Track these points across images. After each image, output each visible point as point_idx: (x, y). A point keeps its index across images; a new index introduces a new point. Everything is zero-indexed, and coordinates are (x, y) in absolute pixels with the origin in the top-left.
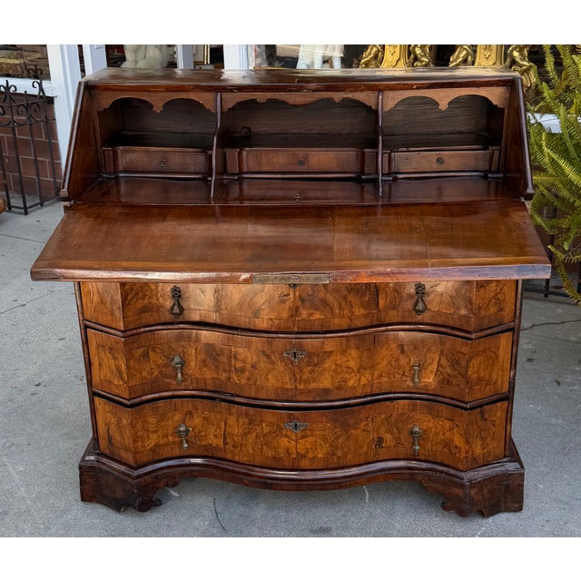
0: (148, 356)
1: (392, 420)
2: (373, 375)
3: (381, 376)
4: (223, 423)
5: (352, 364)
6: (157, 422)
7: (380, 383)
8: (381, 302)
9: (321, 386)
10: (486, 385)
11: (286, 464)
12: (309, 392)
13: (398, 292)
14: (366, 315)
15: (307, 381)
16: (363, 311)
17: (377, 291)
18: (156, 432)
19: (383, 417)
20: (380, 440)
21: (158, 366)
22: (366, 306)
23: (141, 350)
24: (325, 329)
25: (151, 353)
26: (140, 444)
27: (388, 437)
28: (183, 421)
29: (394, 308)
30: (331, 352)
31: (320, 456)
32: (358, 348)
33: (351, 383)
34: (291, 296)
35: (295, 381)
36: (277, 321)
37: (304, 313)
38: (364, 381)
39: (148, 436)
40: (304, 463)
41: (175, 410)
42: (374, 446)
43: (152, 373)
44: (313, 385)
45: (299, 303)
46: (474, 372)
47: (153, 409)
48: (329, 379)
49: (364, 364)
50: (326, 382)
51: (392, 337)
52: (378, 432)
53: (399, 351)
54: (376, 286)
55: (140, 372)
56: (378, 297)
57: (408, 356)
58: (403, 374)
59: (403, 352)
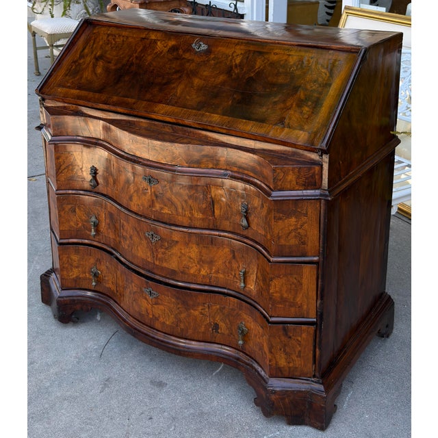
0: (75, 211)
1: (226, 312)
2: (211, 269)
3: (217, 272)
4: (115, 275)
5: (193, 255)
6: (78, 260)
7: (217, 277)
8: (217, 212)
9: (170, 267)
10: (291, 306)
12: (163, 268)
13: (229, 207)
14: (203, 220)
15: (161, 260)
16: (201, 216)
17: (213, 201)
18: (77, 267)
19: (218, 307)
20: (216, 327)
21: (82, 221)
22: (203, 212)
23: (69, 206)
24: (172, 222)
25: (77, 210)
26: (65, 273)
27: (222, 325)
28: (95, 264)
29: (227, 219)
30: (177, 242)
31: (168, 323)
32: (198, 245)
33: (192, 271)
34: (149, 191)
35: (154, 257)
37: (158, 206)
38: (203, 272)
39: (72, 269)
40: (158, 326)
41: (90, 255)
42: (210, 329)
43: (78, 224)
44: (165, 265)
45: (154, 198)
46: (277, 292)
47: (76, 250)
48: (176, 263)
49: (203, 258)
50: (173, 265)
51: (226, 242)
52: (214, 318)
53: (232, 255)
54: (211, 197)
55: (68, 221)
56: (214, 208)
57: (238, 262)
58: (235, 276)
59: (234, 257)
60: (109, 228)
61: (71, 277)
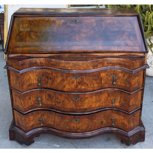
0: (30, 99)
1: (106, 116)
2: (100, 103)
3: (102, 103)
4: (53, 118)
5: (94, 100)
6: (33, 118)
7: (102, 105)
8: (103, 82)
9: (84, 108)
10: (135, 106)
11: (73, 131)
12: (80, 109)
13: (107, 79)
14: (98, 86)
15: (80, 106)
16: (97, 85)
17: (101, 79)
18: (33, 121)
19: (103, 115)
20: (102, 122)
21: (34, 101)
22: (98, 83)
23: (28, 97)
24: (85, 91)
25: (31, 97)
26: (28, 125)
27: (104, 121)
28: (41, 117)
29: (106, 84)
30: (87, 98)
31: (84, 128)
32: (95, 96)
33: (93, 106)
34: (75, 82)
35: (76, 106)
36: (71, 89)
37: (79, 87)
38: (97, 105)
39: (30, 122)
40: (79, 131)
41: (39, 114)
42: (100, 124)
43: (32, 103)
44: (82, 108)
45: (78, 84)
46: (131, 103)
47: (32, 114)
49: (97, 100)
50: (86, 106)
52: (101, 120)
53: (108, 96)
54: (101, 77)
55: (28, 103)
56: (102, 81)
57: (110, 97)
58: (109, 102)
59: (109, 96)
60: (48, 100)
61: (30, 126)
